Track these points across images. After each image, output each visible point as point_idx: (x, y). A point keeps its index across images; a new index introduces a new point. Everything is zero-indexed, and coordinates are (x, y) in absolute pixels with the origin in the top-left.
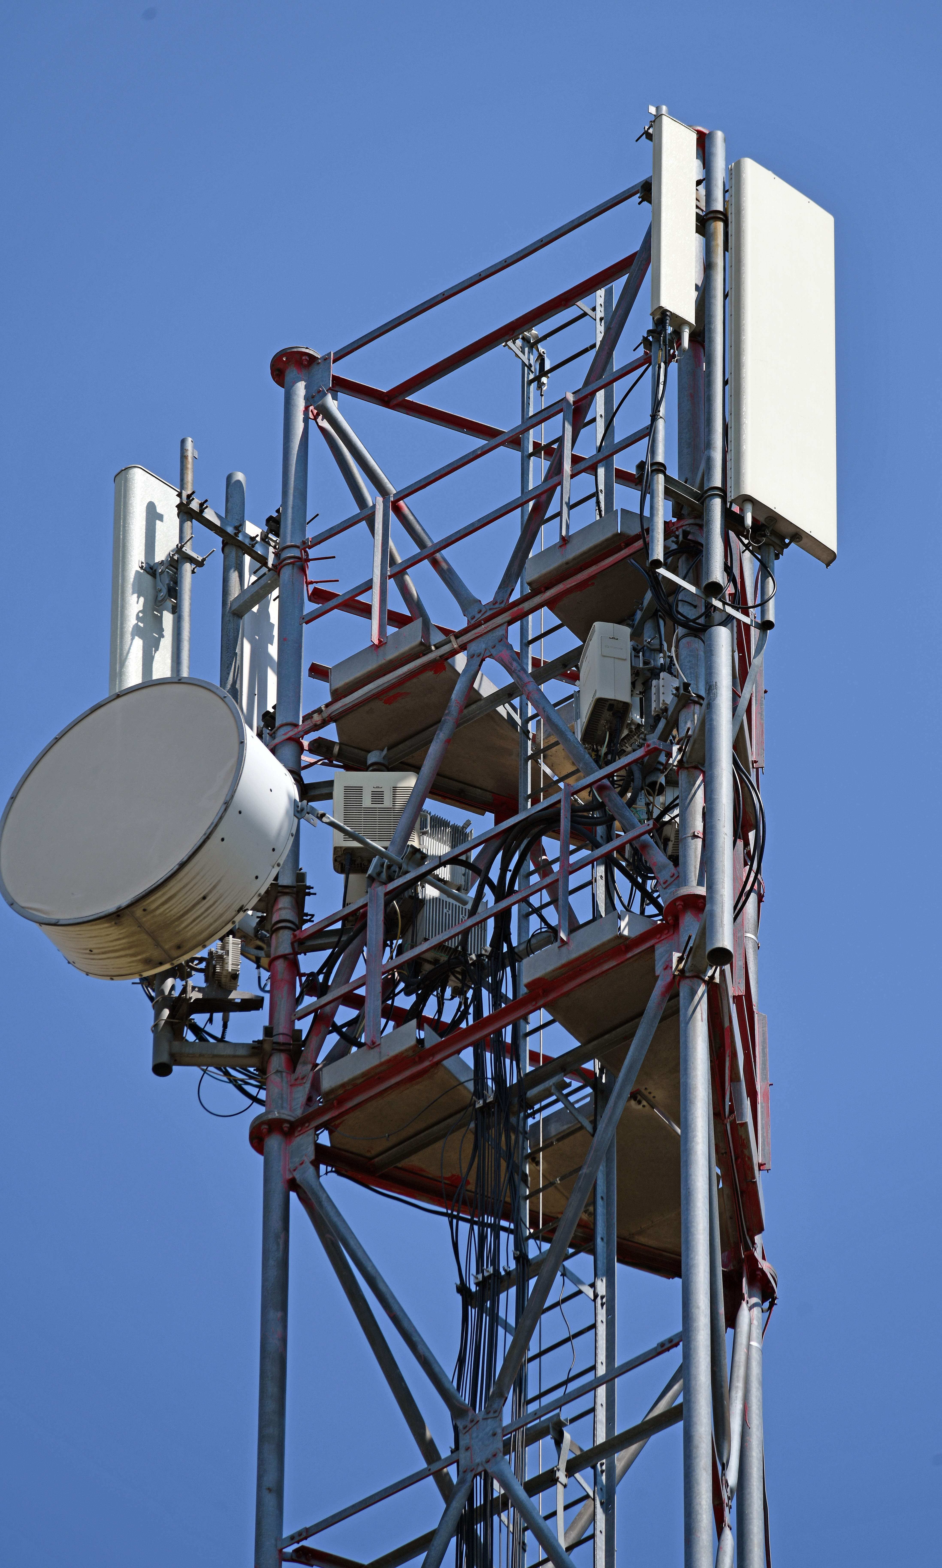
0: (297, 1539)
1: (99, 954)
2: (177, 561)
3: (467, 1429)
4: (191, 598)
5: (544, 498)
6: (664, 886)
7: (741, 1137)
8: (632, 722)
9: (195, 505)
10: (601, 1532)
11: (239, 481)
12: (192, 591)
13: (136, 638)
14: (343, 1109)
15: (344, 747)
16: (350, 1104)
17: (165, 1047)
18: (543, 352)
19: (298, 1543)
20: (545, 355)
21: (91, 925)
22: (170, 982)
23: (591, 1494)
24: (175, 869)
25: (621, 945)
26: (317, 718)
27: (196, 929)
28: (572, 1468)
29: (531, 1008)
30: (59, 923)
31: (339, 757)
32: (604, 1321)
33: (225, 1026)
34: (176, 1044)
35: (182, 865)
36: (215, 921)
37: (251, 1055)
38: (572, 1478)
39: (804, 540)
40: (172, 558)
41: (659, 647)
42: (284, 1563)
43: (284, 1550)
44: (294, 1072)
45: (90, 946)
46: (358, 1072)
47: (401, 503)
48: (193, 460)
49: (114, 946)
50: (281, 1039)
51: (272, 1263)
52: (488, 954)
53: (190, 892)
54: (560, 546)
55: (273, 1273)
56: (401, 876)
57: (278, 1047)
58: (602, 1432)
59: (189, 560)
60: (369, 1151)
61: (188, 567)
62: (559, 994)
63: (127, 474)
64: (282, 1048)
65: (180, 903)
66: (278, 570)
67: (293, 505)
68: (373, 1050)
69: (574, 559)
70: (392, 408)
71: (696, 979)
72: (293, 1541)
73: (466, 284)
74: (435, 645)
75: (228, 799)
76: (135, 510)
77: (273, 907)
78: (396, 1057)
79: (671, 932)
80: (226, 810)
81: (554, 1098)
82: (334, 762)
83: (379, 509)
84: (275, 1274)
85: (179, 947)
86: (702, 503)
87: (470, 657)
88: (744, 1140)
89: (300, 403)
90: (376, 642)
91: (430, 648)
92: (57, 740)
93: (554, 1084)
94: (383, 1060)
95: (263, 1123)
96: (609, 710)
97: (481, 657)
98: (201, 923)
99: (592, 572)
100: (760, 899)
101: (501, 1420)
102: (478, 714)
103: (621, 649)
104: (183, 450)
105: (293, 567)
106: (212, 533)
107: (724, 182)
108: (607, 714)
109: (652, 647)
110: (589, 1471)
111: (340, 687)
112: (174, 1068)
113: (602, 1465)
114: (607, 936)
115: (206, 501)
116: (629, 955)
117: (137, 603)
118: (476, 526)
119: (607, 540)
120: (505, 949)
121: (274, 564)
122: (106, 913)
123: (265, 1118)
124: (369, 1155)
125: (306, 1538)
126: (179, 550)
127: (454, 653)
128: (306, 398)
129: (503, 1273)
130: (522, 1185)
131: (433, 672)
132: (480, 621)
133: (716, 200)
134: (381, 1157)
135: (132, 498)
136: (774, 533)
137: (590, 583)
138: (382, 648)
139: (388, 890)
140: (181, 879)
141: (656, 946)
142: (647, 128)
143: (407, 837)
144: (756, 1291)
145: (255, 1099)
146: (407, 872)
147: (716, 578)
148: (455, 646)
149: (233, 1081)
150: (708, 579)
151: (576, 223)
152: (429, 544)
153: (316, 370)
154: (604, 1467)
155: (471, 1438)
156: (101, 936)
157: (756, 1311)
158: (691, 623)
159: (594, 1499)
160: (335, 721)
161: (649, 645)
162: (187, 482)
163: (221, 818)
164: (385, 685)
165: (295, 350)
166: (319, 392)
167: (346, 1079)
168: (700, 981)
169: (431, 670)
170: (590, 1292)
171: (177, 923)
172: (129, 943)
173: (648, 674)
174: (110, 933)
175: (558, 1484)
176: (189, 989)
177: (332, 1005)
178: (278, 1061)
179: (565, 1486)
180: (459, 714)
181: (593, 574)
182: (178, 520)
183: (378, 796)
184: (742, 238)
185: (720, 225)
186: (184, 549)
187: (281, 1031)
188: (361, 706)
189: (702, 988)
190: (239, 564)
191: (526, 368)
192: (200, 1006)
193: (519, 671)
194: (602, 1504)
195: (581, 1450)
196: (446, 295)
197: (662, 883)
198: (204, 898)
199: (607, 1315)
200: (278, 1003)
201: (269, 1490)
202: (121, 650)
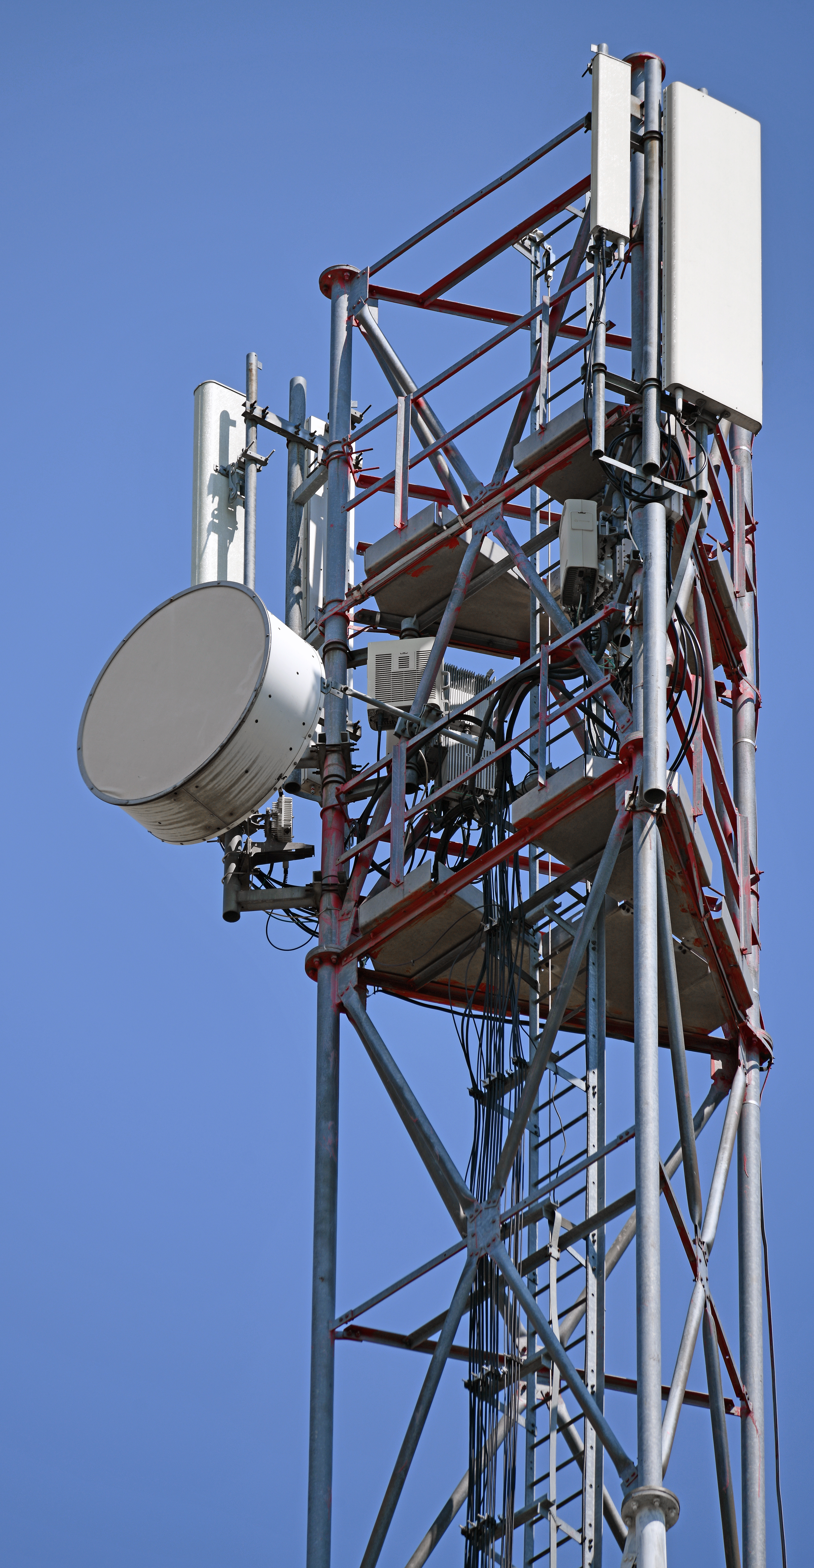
0: (345, 1320)
1: (166, 825)
2: (244, 463)
3: (473, 1218)
4: (256, 495)
5: (530, 389)
6: (622, 730)
7: (719, 931)
8: (606, 581)
9: (258, 412)
10: (593, 1295)
11: (300, 385)
12: (257, 488)
13: (212, 533)
14: (378, 940)
15: (385, 615)
16: (384, 935)
17: (233, 897)
18: (549, 248)
19: (346, 1323)
20: (551, 252)
21: (155, 803)
22: (237, 839)
23: (584, 1263)
24: (217, 751)
25: (588, 786)
26: (356, 594)
27: (244, 797)
28: (563, 1244)
29: (521, 843)
30: (129, 804)
31: (381, 623)
32: (596, 1108)
33: (286, 872)
34: (242, 893)
35: (223, 747)
36: (259, 790)
37: (306, 897)
38: (566, 1251)
39: (732, 415)
40: (239, 461)
41: (623, 515)
42: (336, 1342)
43: (337, 1330)
44: (341, 909)
45: (159, 819)
46: (387, 908)
47: (421, 399)
48: (257, 372)
49: (177, 818)
50: (330, 881)
51: (323, 1079)
52: (493, 794)
53: (233, 768)
54: (540, 433)
55: (325, 1087)
56: (419, 732)
57: (328, 889)
58: (594, 1206)
59: (253, 462)
60: (407, 971)
61: (253, 468)
62: (542, 830)
63: (203, 388)
64: (331, 888)
65: (227, 778)
66: (326, 464)
67: (338, 405)
68: (397, 888)
69: (551, 444)
70: (427, 308)
71: (645, 813)
72: (342, 1323)
73: (471, 201)
74: (446, 526)
75: (257, 687)
76: (210, 420)
77: (324, 763)
78: (416, 892)
79: (627, 772)
80: (256, 696)
81: (547, 919)
82: (378, 628)
83: (401, 407)
84: (326, 1088)
85: (231, 814)
86: (641, 393)
87: (475, 534)
88: (722, 933)
89: (344, 314)
90: (399, 526)
91: (443, 528)
92: (125, 642)
93: (546, 906)
94: (406, 896)
95: (315, 956)
96: (580, 576)
97: (482, 533)
98: (247, 793)
99: (566, 454)
100: (757, 707)
101: (499, 1209)
102: (493, 577)
103: (589, 522)
104: (248, 364)
105: (338, 461)
106: (276, 434)
107: (659, 104)
108: (579, 580)
109: (618, 516)
110: (582, 1242)
111: (372, 567)
112: (242, 914)
113: (594, 1235)
114: (576, 779)
115: (267, 408)
116: (596, 793)
117: (213, 502)
118: (476, 418)
119: (576, 426)
120: (508, 789)
121: (323, 459)
122: (165, 792)
123: (316, 953)
124: (408, 974)
125: (352, 1319)
126: (245, 454)
127: (463, 531)
128: (349, 309)
129: (507, 1076)
130: (533, 991)
131: (448, 547)
132: (481, 502)
133: (652, 122)
134: (418, 975)
135: (208, 410)
136: (706, 412)
137: (567, 462)
138: (404, 530)
139: (409, 746)
140: (224, 759)
141: (616, 784)
142: (589, 64)
143: (427, 695)
144: (754, 1054)
145: (313, 933)
146: (424, 728)
147: (652, 460)
148: (462, 525)
149: (295, 918)
150: (645, 461)
151: (555, 142)
152: (442, 435)
153: (357, 284)
154: (596, 1238)
155: (476, 1226)
156: (166, 811)
157: (754, 1073)
158: (641, 497)
159: (586, 1267)
160: (373, 595)
161: (615, 514)
162: (252, 392)
163: (252, 704)
164: (410, 562)
165: (338, 268)
166: (359, 303)
167: (377, 915)
168: (649, 814)
169: (447, 545)
170: (582, 1085)
171: (226, 795)
172: (189, 814)
173: (615, 540)
174: (172, 807)
175: (551, 1258)
176: (249, 845)
177: (369, 848)
178: (328, 901)
179: (558, 1260)
180: (466, 585)
181: (567, 455)
182: (245, 425)
183: (404, 661)
184: (673, 153)
185: (656, 144)
186: (248, 453)
187: (330, 874)
188: (392, 581)
189: (651, 819)
190: (300, 458)
191: (533, 265)
192: (260, 858)
193: (511, 545)
194: (593, 1270)
195: (573, 1225)
196: (456, 211)
197: (620, 728)
198: (247, 772)
199: (599, 1103)
200: (328, 849)
201: (322, 1279)
202: (200, 545)
